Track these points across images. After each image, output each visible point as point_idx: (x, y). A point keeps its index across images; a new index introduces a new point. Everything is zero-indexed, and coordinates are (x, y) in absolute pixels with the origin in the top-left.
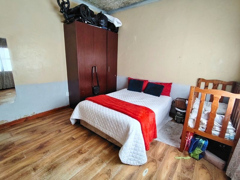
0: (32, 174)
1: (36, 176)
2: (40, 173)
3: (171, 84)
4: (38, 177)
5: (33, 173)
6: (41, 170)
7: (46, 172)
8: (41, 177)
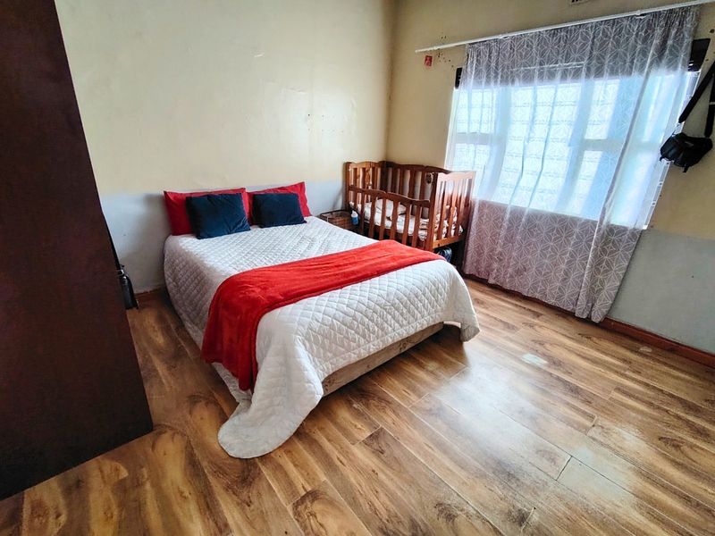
0: (537, 519)
1: (540, 505)
2: (528, 497)
3: (302, 185)
4: (538, 496)
5: (535, 517)
6: (517, 497)
7: (518, 479)
8: (536, 489)
